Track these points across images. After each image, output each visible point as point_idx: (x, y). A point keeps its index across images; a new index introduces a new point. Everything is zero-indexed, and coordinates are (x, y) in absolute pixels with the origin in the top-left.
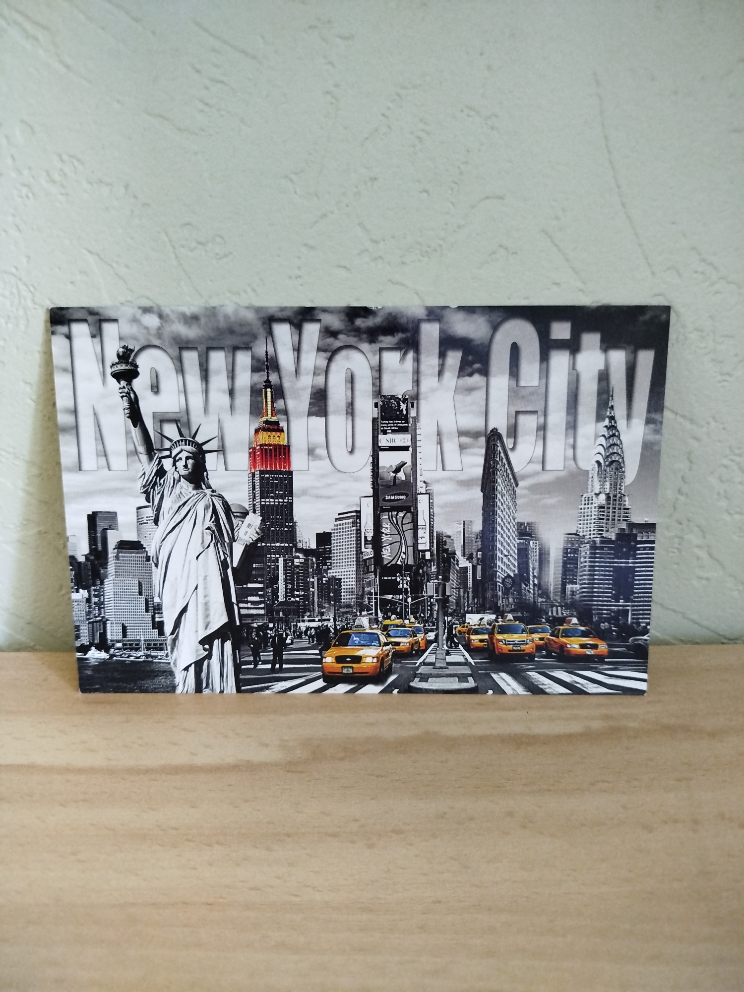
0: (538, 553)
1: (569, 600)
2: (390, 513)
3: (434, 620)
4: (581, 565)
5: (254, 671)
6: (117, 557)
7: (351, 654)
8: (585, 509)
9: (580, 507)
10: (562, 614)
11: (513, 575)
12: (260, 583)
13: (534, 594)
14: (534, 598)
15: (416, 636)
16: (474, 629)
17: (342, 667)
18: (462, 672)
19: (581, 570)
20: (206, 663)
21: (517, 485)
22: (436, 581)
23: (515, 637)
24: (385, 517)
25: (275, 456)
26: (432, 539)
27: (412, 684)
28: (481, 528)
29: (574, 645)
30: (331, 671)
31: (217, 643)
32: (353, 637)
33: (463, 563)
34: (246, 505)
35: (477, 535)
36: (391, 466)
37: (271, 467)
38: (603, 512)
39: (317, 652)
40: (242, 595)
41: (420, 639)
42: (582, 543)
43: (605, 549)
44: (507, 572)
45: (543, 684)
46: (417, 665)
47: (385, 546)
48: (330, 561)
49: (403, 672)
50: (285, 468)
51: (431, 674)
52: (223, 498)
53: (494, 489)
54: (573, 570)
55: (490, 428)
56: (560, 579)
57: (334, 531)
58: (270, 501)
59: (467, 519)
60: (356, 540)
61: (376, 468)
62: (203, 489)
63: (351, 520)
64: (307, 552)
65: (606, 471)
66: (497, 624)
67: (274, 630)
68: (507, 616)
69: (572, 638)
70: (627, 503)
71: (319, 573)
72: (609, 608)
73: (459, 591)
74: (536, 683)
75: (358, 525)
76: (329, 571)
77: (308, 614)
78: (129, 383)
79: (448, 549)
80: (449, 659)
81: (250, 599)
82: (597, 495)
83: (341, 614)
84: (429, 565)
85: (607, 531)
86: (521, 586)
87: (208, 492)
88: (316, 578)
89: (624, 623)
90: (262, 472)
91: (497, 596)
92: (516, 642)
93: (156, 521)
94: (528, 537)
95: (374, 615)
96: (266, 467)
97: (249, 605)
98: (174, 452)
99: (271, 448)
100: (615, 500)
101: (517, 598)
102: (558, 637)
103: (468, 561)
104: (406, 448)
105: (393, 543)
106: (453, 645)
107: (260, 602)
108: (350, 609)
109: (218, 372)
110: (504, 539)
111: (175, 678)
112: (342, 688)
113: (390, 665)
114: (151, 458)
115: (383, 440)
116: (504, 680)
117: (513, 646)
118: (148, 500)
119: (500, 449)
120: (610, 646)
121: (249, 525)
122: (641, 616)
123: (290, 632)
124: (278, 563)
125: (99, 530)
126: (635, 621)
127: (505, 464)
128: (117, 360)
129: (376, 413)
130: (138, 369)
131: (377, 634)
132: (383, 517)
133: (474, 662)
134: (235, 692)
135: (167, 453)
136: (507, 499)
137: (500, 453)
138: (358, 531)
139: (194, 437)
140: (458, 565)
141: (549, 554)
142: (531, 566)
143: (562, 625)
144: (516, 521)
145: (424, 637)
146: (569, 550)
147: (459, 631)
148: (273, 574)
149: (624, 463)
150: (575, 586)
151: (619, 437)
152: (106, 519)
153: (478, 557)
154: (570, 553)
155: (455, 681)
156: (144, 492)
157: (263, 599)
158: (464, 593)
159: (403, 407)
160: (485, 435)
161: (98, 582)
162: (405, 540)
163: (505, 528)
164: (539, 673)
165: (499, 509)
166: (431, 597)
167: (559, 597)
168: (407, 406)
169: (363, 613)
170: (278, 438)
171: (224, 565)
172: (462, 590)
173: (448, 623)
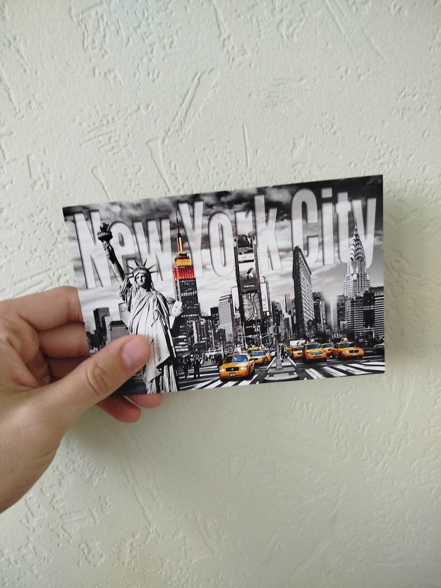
0: (324, 307)
1: (342, 330)
2: (247, 294)
3: (274, 345)
4: (347, 311)
5: (186, 379)
6: (111, 330)
7: (234, 366)
8: (346, 282)
9: (344, 282)
10: (339, 337)
11: (312, 319)
12: (184, 335)
13: (324, 328)
14: (324, 330)
15: (265, 354)
16: (295, 348)
17: (230, 373)
18: (290, 370)
19: (347, 313)
20: (161, 377)
21: (311, 274)
22: (274, 326)
23: (316, 350)
24: (244, 296)
25: (186, 271)
26: (270, 305)
27: (266, 378)
28: (294, 297)
29: (346, 351)
30: (224, 375)
31: (165, 367)
32: (234, 358)
33: (287, 316)
34: (174, 297)
35: (293, 301)
36: (245, 271)
37: (185, 277)
38: (356, 283)
39: (216, 367)
40: (176, 342)
41: (268, 356)
42: (346, 300)
43: (359, 302)
44: (309, 318)
45: (332, 373)
46: (267, 369)
47: (246, 311)
48: (219, 321)
49: (261, 373)
50: (191, 276)
51: (275, 373)
52: (162, 295)
53: (299, 277)
54: (342, 314)
55: (295, 246)
56: (337, 319)
57: (219, 306)
58: (185, 294)
59: (286, 294)
60: (231, 309)
61: (238, 272)
62: (151, 291)
63: (227, 300)
64: (207, 318)
65: (356, 262)
66: (306, 345)
67: (194, 358)
68: (311, 340)
69: (345, 348)
70: (368, 277)
71: (214, 327)
72: (363, 331)
73: (286, 330)
74: (328, 372)
75: (231, 302)
76: (219, 326)
77: (210, 348)
78: (108, 241)
79: (278, 310)
80: (283, 364)
81: (180, 343)
82: (352, 275)
83: (227, 347)
84: (269, 318)
85: (359, 293)
86: (317, 325)
87: (154, 292)
88: (212, 330)
89: (371, 338)
90: (180, 280)
91: (305, 331)
92: (317, 353)
93: (129, 310)
94: (318, 300)
95: (243, 346)
96: (182, 277)
97: (180, 347)
98: (135, 275)
99: (184, 267)
100: (362, 277)
101: (315, 331)
102: (338, 348)
103: (289, 315)
104: (252, 261)
105: (250, 309)
106: (285, 357)
107: (185, 345)
108: (231, 344)
109: (153, 232)
110: (307, 302)
111: (146, 386)
112: (230, 384)
113: (254, 370)
114: (123, 279)
115: (241, 258)
116: (312, 372)
117: (315, 355)
118: (124, 299)
119: (300, 256)
120: (364, 350)
121: (176, 307)
122: (379, 334)
123: (202, 358)
124: (192, 324)
125: (100, 317)
126: (376, 336)
127: (304, 265)
128: (100, 231)
129: (235, 244)
130: (112, 235)
131: (246, 355)
132: (244, 297)
133: (297, 365)
134: (177, 390)
135: (131, 275)
136: (306, 282)
137: (301, 259)
138: (232, 305)
139: (144, 266)
140: (284, 316)
141: (330, 307)
142: (321, 313)
143: (339, 342)
144: (312, 292)
145: (270, 354)
146: (340, 304)
147: (287, 350)
148: (191, 330)
149: (365, 257)
150: (344, 322)
151: (361, 244)
152: (104, 311)
153: (294, 312)
154: (341, 305)
155: (287, 375)
156: (122, 296)
157: (186, 343)
158: (288, 331)
159: (249, 240)
160: (293, 250)
161: (103, 343)
162: (256, 307)
163: (306, 296)
164: (330, 367)
165: (303, 287)
166: (272, 334)
167: (337, 328)
168: (251, 239)
169: (238, 345)
170: (186, 262)
171: (166, 328)
172: (287, 330)
173: (282, 346)
